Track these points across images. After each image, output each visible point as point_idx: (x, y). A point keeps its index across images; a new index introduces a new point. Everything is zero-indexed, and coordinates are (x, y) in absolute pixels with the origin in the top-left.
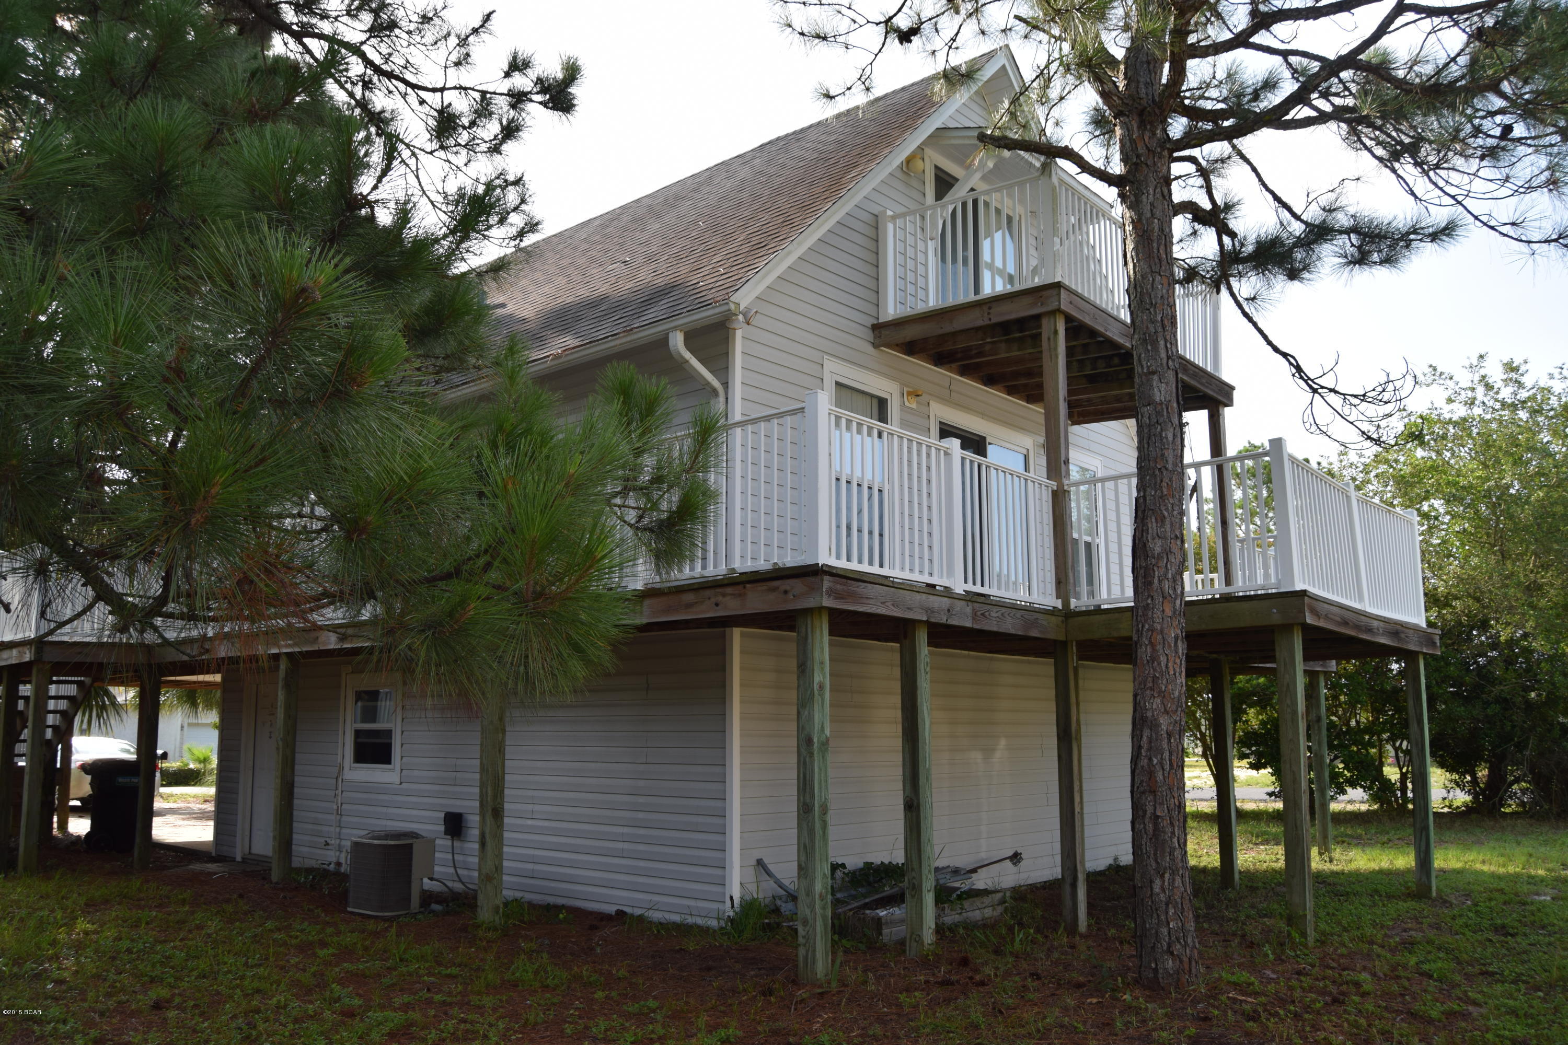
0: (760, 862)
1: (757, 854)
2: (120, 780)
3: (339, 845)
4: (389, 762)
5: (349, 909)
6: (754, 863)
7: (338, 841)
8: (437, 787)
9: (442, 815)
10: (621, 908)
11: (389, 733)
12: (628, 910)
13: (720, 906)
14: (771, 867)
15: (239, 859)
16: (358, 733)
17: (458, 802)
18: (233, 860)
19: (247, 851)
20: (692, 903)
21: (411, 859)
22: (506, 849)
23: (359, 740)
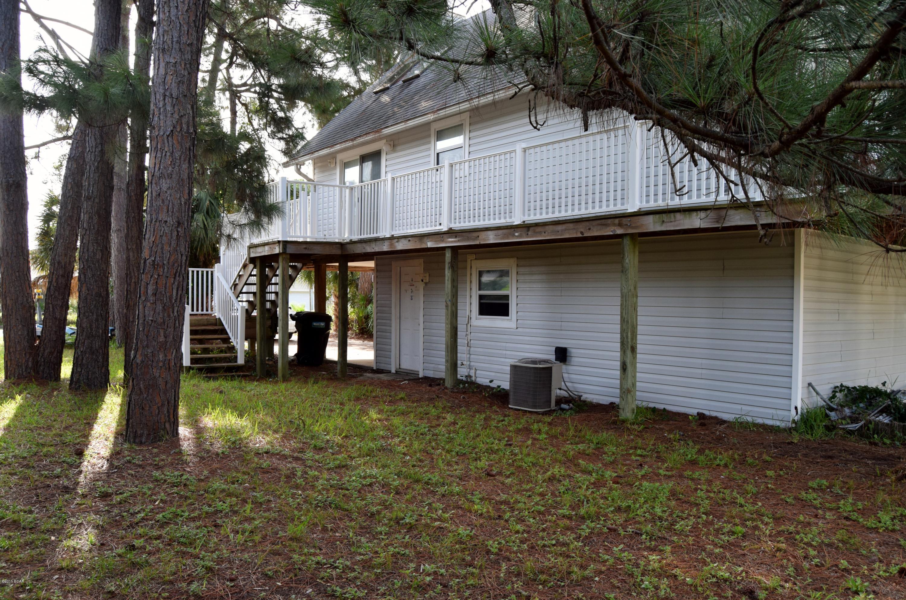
0: (810, 384)
1: (809, 380)
2: (315, 324)
3: (469, 365)
4: (507, 315)
5: (510, 406)
6: (807, 385)
7: (468, 363)
8: (545, 331)
9: (554, 349)
10: (701, 411)
11: (507, 297)
12: (707, 413)
13: (786, 413)
14: (817, 388)
15: (393, 371)
16: (481, 297)
17: (563, 341)
18: (390, 372)
19: (398, 367)
20: (774, 411)
21: (551, 377)
22: (638, 375)
23: (482, 301)
